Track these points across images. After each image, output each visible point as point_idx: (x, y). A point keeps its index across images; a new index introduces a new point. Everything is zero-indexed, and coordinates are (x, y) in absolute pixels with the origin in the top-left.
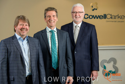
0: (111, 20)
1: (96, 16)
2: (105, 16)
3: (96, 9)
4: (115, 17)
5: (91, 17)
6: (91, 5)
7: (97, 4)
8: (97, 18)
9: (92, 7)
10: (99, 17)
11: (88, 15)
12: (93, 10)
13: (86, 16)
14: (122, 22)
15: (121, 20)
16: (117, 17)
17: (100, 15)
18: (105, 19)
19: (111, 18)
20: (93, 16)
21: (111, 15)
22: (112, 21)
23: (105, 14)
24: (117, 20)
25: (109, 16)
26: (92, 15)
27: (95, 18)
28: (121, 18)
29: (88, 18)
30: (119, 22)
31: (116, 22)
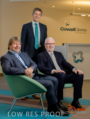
0: (78, 32)
1: (68, 29)
2: (74, 29)
4: (81, 30)
5: (65, 29)
6: (65, 22)
7: (69, 21)
8: (69, 30)
9: (66, 23)
10: (71, 30)
11: (63, 28)
12: (67, 25)
13: (62, 29)
14: (85, 33)
15: (84, 32)
16: (82, 30)
17: (71, 28)
18: (74, 31)
19: (78, 30)
20: (66, 29)
21: (78, 29)
22: (79, 33)
23: (74, 28)
24: (82, 32)
25: (77, 30)
26: (66, 28)
27: (68, 30)
28: (84, 31)
30: (83, 33)
31: (81, 33)
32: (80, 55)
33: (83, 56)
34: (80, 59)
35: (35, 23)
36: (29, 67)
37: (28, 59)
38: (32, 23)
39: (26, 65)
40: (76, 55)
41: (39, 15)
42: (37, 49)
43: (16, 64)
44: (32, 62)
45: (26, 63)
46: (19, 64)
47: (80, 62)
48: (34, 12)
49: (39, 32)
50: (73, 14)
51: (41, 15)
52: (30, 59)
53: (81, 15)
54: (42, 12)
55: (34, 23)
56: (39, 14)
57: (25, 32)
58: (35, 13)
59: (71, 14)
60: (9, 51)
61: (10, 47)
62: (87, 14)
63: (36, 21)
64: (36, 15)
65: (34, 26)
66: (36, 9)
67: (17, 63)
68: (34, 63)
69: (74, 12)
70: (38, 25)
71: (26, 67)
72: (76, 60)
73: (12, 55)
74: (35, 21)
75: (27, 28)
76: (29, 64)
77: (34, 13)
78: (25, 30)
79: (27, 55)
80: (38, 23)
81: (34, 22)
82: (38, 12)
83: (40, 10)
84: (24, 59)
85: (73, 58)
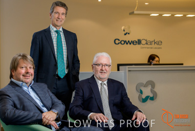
0: (146, 46)
1: (129, 41)
2: (139, 42)
3: (129, 34)
4: (151, 43)
5: (123, 42)
6: (123, 28)
7: (129, 28)
8: (130, 44)
10: (133, 42)
11: (119, 40)
12: (125, 34)
13: (117, 42)
14: (159, 48)
15: (158, 46)
16: (153, 42)
18: (139, 45)
19: (147, 44)
20: (125, 42)
21: (146, 40)
22: (148, 48)
23: (139, 39)
24: (153, 46)
25: (143, 42)
26: (125, 40)
27: (127, 44)
28: (158, 44)
29: (119, 43)
30: (155, 48)
31: (152, 48)
32: (150, 87)
33: (156, 90)
34: (151, 95)
35: (55, 29)
36: (49, 109)
37: (48, 95)
38: (51, 29)
39: (44, 106)
40: (143, 89)
41: (63, 14)
42: (62, 77)
43: (25, 104)
44: (56, 100)
45: (45, 102)
46: (32, 104)
47: (152, 101)
48: (53, 9)
49: (63, 45)
50: (135, 12)
51: (66, 14)
52: (51, 94)
53: (149, 15)
54: (67, 9)
55: (53, 29)
56: (63, 12)
57: (38, 46)
58: (55, 11)
59: (132, 13)
60: (11, 82)
61: (13, 74)
62: (161, 13)
63: (58, 26)
64: (57, 16)
65: (54, 36)
66: (56, 3)
67: (27, 103)
68: (60, 102)
69: (137, 10)
70: (61, 33)
71: (45, 109)
72: (144, 96)
73: (17, 88)
74: (55, 26)
75: (40, 39)
76: (49, 104)
77: (52, 12)
78: (38, 43)
79: (47, 88)
80: (61, 29)
81: (53, 27)
82: (61, 10)
83: (63, 5)
84: (40, 95)
85: (137, 94)
